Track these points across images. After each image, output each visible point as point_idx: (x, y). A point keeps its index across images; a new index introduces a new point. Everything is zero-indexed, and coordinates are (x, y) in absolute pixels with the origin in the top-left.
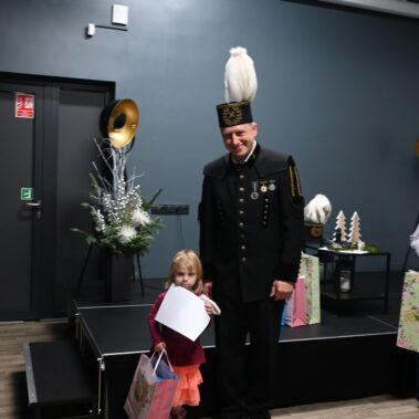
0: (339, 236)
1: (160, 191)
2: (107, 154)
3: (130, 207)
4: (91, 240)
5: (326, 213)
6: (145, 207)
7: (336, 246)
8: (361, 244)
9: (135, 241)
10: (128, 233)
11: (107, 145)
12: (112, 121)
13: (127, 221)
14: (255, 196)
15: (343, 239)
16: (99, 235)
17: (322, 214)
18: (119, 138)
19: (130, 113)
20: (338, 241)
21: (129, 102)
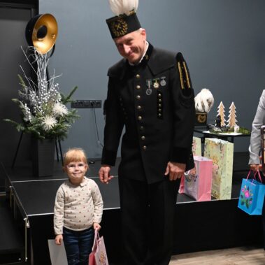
0: (219, 122)
1: (76, 88)
2: (32, 59)
3: (52, 101)
4: (20, 128)
5: (210, 104)
6: (64, 101)
7: (216, 129)
8: (237, 128)
9: (56, 128)
10: (50, 122)
11: (32, 52)
12: (35, 31)
13: (49, 112)
14: (149, 92)
15: (223, 124)
16: (27, 124)
17: (206, 105)
18: (42, 46)
19: (50, 26)
20: (219, 125)
21: (49, 16)
